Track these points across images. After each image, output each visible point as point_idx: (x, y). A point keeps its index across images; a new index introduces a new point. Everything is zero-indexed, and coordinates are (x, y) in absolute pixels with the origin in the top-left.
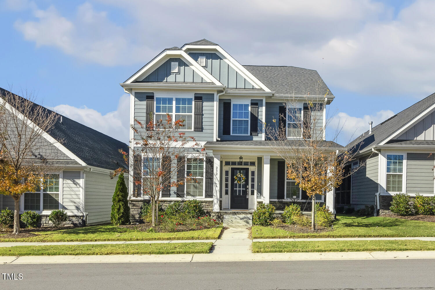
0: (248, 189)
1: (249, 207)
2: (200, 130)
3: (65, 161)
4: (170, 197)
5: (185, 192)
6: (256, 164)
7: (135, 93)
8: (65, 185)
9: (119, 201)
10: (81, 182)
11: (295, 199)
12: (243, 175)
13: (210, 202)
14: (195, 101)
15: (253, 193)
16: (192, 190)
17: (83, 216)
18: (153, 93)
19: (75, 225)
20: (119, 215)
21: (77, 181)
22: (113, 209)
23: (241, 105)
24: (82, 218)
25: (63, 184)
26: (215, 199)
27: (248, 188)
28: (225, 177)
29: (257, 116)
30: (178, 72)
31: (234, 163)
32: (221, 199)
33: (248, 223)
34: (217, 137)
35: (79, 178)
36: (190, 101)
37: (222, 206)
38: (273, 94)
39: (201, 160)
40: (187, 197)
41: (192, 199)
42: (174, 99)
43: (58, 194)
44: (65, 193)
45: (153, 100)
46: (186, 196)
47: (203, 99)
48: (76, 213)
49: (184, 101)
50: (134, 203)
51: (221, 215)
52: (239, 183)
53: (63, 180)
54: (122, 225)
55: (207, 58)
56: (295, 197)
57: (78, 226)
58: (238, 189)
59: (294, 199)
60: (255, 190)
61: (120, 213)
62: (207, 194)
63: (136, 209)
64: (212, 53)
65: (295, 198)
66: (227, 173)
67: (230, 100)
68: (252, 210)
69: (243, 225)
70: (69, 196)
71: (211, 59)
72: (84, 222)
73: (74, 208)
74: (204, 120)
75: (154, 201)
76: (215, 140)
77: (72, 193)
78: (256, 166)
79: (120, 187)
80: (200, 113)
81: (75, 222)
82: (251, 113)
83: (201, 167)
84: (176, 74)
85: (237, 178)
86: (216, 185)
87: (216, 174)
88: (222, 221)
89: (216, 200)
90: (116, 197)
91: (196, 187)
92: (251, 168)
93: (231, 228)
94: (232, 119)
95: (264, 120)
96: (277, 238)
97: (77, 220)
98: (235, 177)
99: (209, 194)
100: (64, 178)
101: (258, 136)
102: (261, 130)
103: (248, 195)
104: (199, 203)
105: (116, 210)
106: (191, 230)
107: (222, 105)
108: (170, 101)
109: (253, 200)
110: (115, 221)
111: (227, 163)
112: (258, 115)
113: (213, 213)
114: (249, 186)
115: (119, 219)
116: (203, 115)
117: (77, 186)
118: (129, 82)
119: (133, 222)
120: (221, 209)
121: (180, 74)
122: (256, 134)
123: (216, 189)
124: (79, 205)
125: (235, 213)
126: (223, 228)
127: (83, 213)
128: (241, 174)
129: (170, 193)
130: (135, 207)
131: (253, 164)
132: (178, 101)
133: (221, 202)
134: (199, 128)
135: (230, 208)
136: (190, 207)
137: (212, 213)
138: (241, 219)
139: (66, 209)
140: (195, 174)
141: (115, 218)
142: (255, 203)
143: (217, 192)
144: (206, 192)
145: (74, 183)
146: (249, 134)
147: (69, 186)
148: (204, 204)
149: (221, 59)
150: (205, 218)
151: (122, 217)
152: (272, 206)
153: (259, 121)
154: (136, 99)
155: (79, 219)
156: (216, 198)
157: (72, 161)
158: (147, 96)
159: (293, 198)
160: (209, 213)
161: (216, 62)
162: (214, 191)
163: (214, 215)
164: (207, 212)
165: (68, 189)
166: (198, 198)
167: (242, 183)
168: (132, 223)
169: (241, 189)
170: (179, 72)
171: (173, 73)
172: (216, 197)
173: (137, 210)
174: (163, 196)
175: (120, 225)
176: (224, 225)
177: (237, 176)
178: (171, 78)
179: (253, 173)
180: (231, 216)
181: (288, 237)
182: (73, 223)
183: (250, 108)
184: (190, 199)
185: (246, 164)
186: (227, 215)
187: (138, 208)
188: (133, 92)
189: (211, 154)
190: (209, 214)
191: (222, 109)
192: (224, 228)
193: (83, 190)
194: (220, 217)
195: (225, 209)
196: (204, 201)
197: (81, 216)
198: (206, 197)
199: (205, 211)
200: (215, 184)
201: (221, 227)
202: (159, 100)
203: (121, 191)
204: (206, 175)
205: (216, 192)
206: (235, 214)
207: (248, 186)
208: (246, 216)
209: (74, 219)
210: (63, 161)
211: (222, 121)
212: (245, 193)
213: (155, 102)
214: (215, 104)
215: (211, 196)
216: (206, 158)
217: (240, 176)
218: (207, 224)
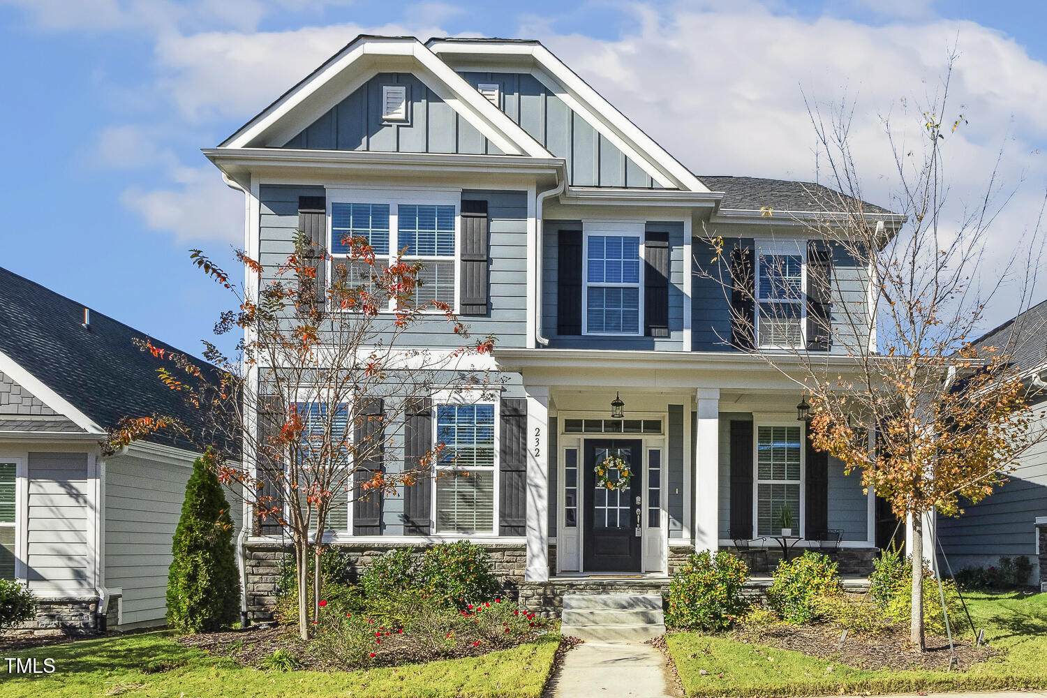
0: (640, 507)
1: (645, 563)
2: (483, 310)
3: (34, 418)
4: (381, 534)
5: (434, 517)
6: (665, 426)
7: (262, 186)
8: (34, 500)
9: (193, 549)
10: (91, 488)
11: (789, 537)
12: (623, 463)
13: (515, 549)
14: (463, 214)
15: (654, 522)
16: (456, 510)
17: (97, 602)
18: (322, 188)
19: (70, 632)
20: (190, 598)
21: (76, 484)
22: (173, 577)
23: (613, 242)
24: (92, 607)
25: (29, 495)
26: (533, 539)
27: (638, 503)
28: (565, 468)
29: (664, 274)
30: (406, 121)
31: (593, 425)
32: (553, 541)
33: (651, 621)
34: (538, 333)
35: (84, 476)
36: (446, 216)
37: (555, 562)
38: (718, 202)
39: (486, 413)
40: (438, 534)
41: (456, 541)
42: (394, 208)
43: (12, 529)
44: (33, 523)
45: (324, 211)
46: (434, 530)
47: (490, 210)
48: (73, 590)
49: (426, 215)
50: (261, 554)
51: (555, 595)
52: (609, 490)
53: (27, 482)
54: (203, 632)
55: (505, 90)
56: (787, 532)
57: (81, 637)
58: (607, 507)
59: (784, 538)
60: (664, 509)
61: (197, 590)
62: (506, 521)
63: (267, 574)
64: (519, 74)
65: (790, 535)
66: (571, 455)
67: (579, 223)
68: (652, 575)
69: (635, 630)
70: (50, 537)
71: (516, 94)
72: (100, 620)
73: (67, 574)
74: (494, 277)
75: (304, 547)
76: (530, 345)
77: (61, 525)
78: (664, 434)
79: (197, 500)
80: (482, 256)
81: (70, 622)
82: (647, 264)
83: (487, 436)
84: (398, 126)
85: (605, 473)
86: (537, 491)
87: (534, 453)
88: (558, 615)
89: (539, 541)
90: (182, 533)
91: (466, 500)
92: (650, 441)
93: (590, 643)
94: (585, 284)
95: (687, 289)
96: (794, 694)
97: (76, 616)
98: (597, 469)
99: (514, 523)
100: (32, 476)
101: (669, 337)
102: (681, 319)
103: (640, 526)
104: (478, 552)
105: (182, 581)
106: (436, 656)
107: (554, 240)
108: (381, 214)
109: (655, 543)
110: (180, 620)
111: (572, 426)
112: (669, 273)
113: (525, 587)
114: (644, 499)
115: (192, 612)
116: (489, 261)
117: (78, 502)
118: (238, 144)
119: (256, 620)
120: (552, 573)
121: (411, 126)
122: (664, 331)
123: (536, 505)
124: (85, 563)
125: (601, 584)
126: (562, 643)
127: (97, 593)
128: (618, 460)
129: (381, 520)
130: (261, 570)
131: (653, 426)
132: (406, 214)
133: (552, 549)
134: (478, 304)
135: (581, 570)
136: (445, 568)
137: (523, 586)
138: (623, 607)
139: (40, 578)
140: (467, 458)
141: (179, 611)
142: (661, 553)
143: (541, 514)
144: (503, 515)
145: (68, 494)
146: (641, 333)
147: (51, 501)
148: (496, 556)
149: (548, 93)
150: (494, 607)
151: (203, 603)
152: (734, 561)
153: (671, 292)
154: (265, 209)
155: (82, 611)
156: (536, 537)
157: (58, 419)
158: (301, 198)
159: (781, 534)
160: (512, 587)
161: (533, 103)
162: (530, 511)
163: (530, 592)
164: (509, 584)
165: (45, 512)
166: (479, 538)
167: (621, 486)
168: (253, 623)
169: (618, 508)
170: (409, 120)
171: (388, 120)
172: (537, 533)
173: (270, 578)
174: (359, 529)
175: (197, 632)
176: (566, 630)
177: (603, 467)
178: (381, 142)
179: (655, 456)
180: (588, 595)
181: (842, 690)
182: (64, 627)
183: (642, 248)
184: (448, 542)
185: (633, 426)
186: (574, 593)
187: (274, 572)
188: (255, 185)
189: (517, 390)
190: (516, 588)
191: (555, 253)
192: (567, 644)
193: (98, 515)
194: (550, 600)
195: (566, 572)
196: (497, 545)
197: (89, 602)
198: (502, 533)
199: (501, 580)
200: (534, 489)
201: (554, 640)
202: (341, 213)
203: (199, 515)
204: (502, 460)
205: (538, 515)
206: (604, 588)
207: (638, 499)
208: (640, 597)
209: (66, 611)
210: (28, 418)
211: (554, 289)
212: (632, 518)
213: (329, 220)
214: (532, 227)
215: (520, 530)
216: (504, 402)
217: (615, 465)
218: (500, 629)
